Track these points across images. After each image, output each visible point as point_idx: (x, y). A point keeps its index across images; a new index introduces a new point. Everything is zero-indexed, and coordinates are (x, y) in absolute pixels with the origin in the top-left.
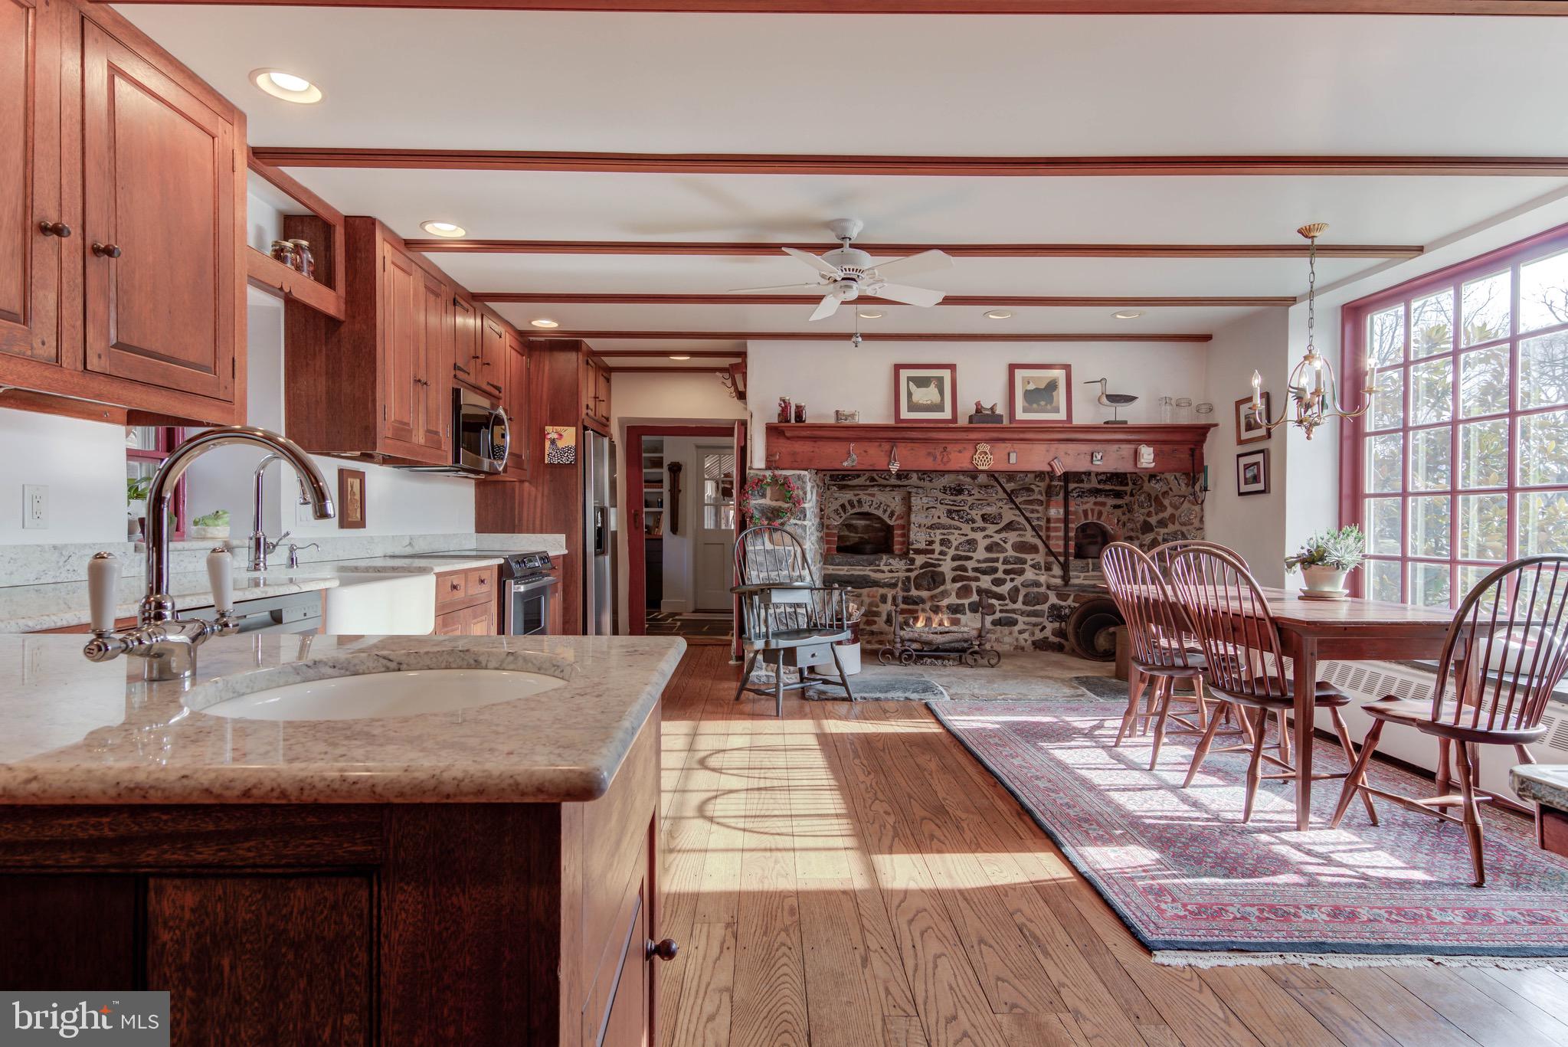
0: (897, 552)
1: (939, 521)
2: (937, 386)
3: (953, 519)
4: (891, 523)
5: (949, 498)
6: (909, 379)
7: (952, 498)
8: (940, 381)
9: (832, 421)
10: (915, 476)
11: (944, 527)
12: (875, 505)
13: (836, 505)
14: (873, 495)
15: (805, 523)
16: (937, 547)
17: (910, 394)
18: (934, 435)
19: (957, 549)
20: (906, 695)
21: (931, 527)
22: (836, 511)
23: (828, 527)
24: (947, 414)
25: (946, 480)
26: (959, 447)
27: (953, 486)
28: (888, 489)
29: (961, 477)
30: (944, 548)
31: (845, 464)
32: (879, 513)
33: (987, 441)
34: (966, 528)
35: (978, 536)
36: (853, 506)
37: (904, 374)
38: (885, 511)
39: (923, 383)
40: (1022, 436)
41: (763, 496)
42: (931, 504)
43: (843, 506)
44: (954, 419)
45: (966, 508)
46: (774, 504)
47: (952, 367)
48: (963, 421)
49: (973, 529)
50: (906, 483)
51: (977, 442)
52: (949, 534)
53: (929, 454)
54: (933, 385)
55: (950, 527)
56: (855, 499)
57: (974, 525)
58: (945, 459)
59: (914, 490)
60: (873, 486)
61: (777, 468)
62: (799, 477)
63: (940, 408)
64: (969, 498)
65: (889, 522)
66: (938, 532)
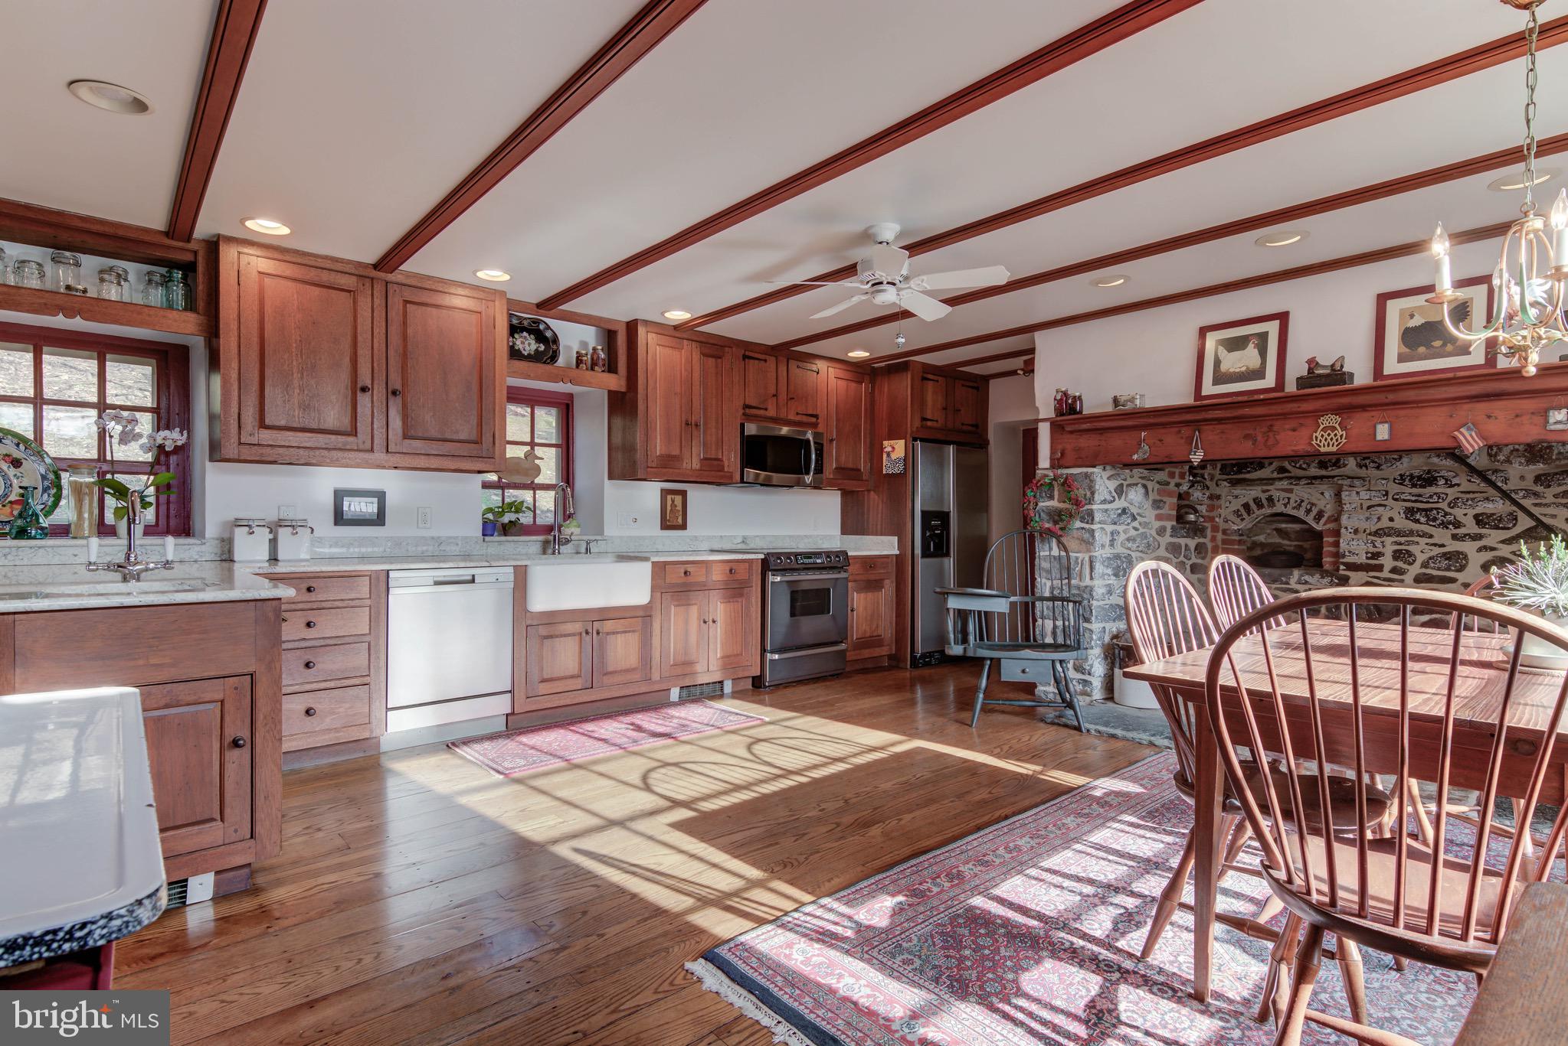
0: (1327, 567)
1: (1391, 524)
2: (1257, 346)
3: (1417, 521)
4: (1319, 527)
5: (1408, 491)
7: (1415, 491)
9: (1109, 408)
10: (1351, 463)
11: (1399, 533)
12: (1292, 504)
13: (1236, 505)
14: (1290, 491)
16: (1388, 562)
19: (1425, 565)
21: (1376, 533)
22: (1237, 513)
23: (1224, 532)
24: (1270, 381)
25: (1405, 465)
26: (1293, 424)
27: (1416, 473)
28: (1303, 482)
29: (1435, 460)
30: (1400, 564)
31: (1135, 457)
32: (1300, 514)
33: (1337, 411)
34: (1442, 535)
35: (1469, 547)
36: (1260, 506)
37: (1216, 337)
38: (1308, 511)
41: (1051, 498)
42: (1376, 501)
43: (1246, 506)
45: (1444, 505)
47: (1283, 317)
49: (1455, 537)
50: (1336, 472)
52: (1409, 543)
53: (1247, 437)
54: (1251, 346)
55: (1411, 533)
56: (1263, 497)
57: (1461, 531)
59: (1347, 482)
60: (1281, 479)
61: (1060, 467)
63: (1259, 374)
64: (1449, 491)
65: (1314, 525)
66: (1389, 540)
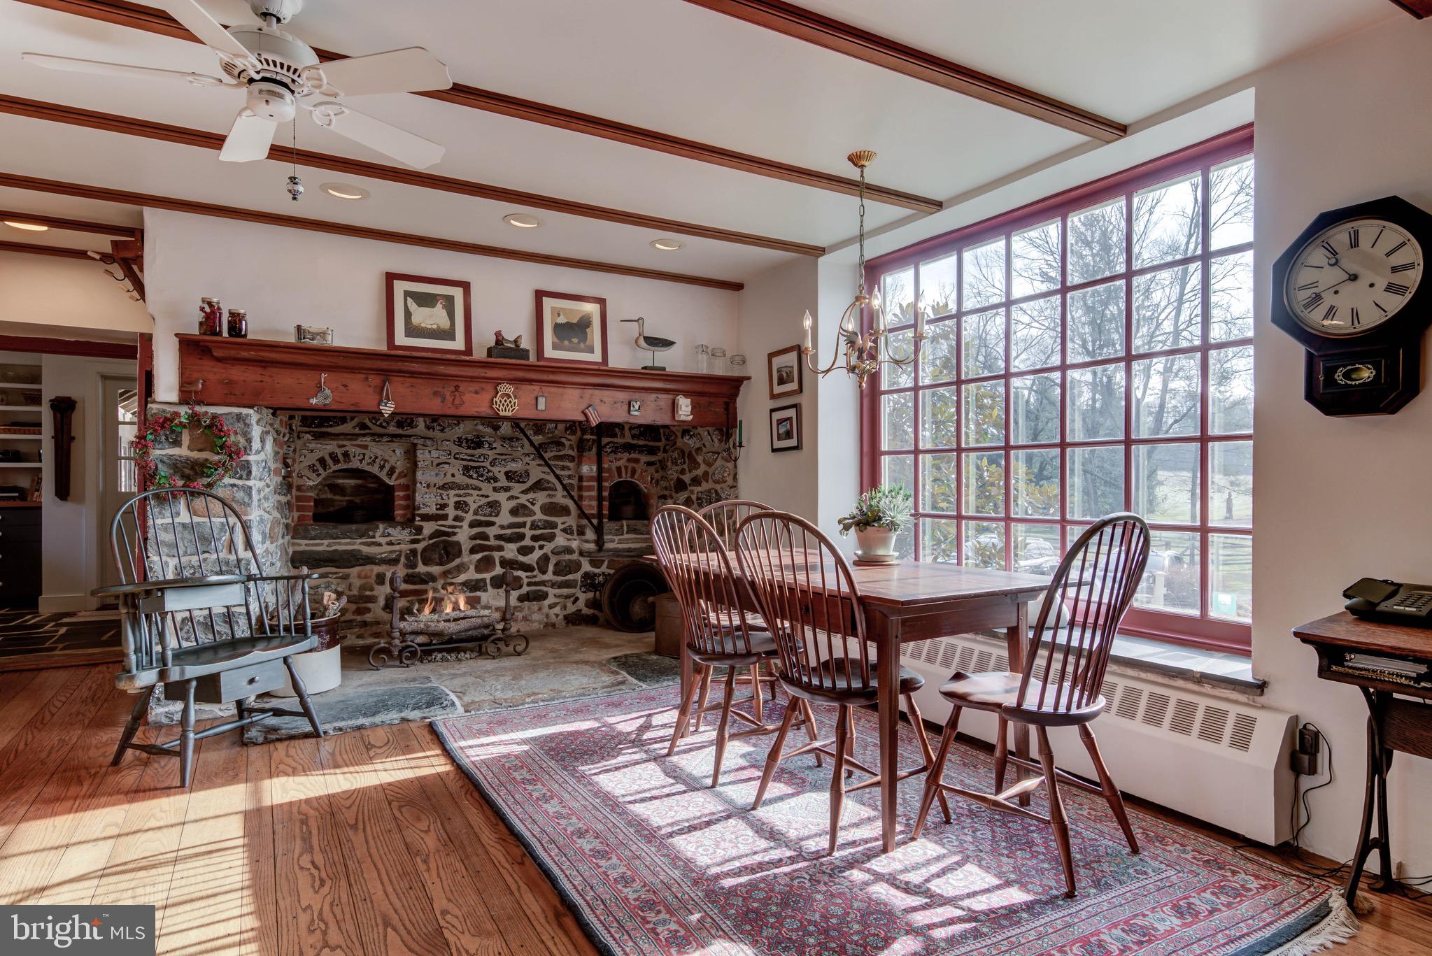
0: (398, 519)
1: (453, 479)
2: (444, 307)
3: (471, 477)
4: (391, 483)
5: (465, 452)
6: (407, 294)
7: (469, 451)
8: (449, 300)
9: (291, 339)
10: (421, 423)
11: (459, 487)
12: (367, 460)
13: (312, 459)
14: (365, 447)
15: (250, 483)
16: (451, 512)
17: (408, 314)
18: (442, 369)
19: (476, 513)
20: (403, 715)
21: (444, 487)
22: (312, 467)
23: (299, 488)
24: (459, 344)
25: (462, 430)
26: (476, 386)
27: (470, 437)
28: (385, 439)
29: (480, 427)
30: (460, 513)
31: (313, 401)
32: (375, 470)
33: (511, 381)
34: (487, 488)
35: (502, 497)
36: (336, 461)
37: (400, 287)
38: (382, 467)
39: (426, 300)
40: (552, 377)
42: (443, 459)
43: (322, 461)
44: (469, 350)
45: (487, 464)
46: (195, 455)
47: (466, 286)
48: (479, 354)
49: (495, 489)
50: (410, 432)
51: (497, 381)
52: (466, 495)
53: (436, 393)
54: (439, 306)
55: (467, 487)
56: (339, 452)
58: (456, 402)
59: (421, 441)
60: (364, 435)
61: (199, 403)
62: (239, 417)
64: (490, 453)
65: (387, 481)
66: (452, 493)
